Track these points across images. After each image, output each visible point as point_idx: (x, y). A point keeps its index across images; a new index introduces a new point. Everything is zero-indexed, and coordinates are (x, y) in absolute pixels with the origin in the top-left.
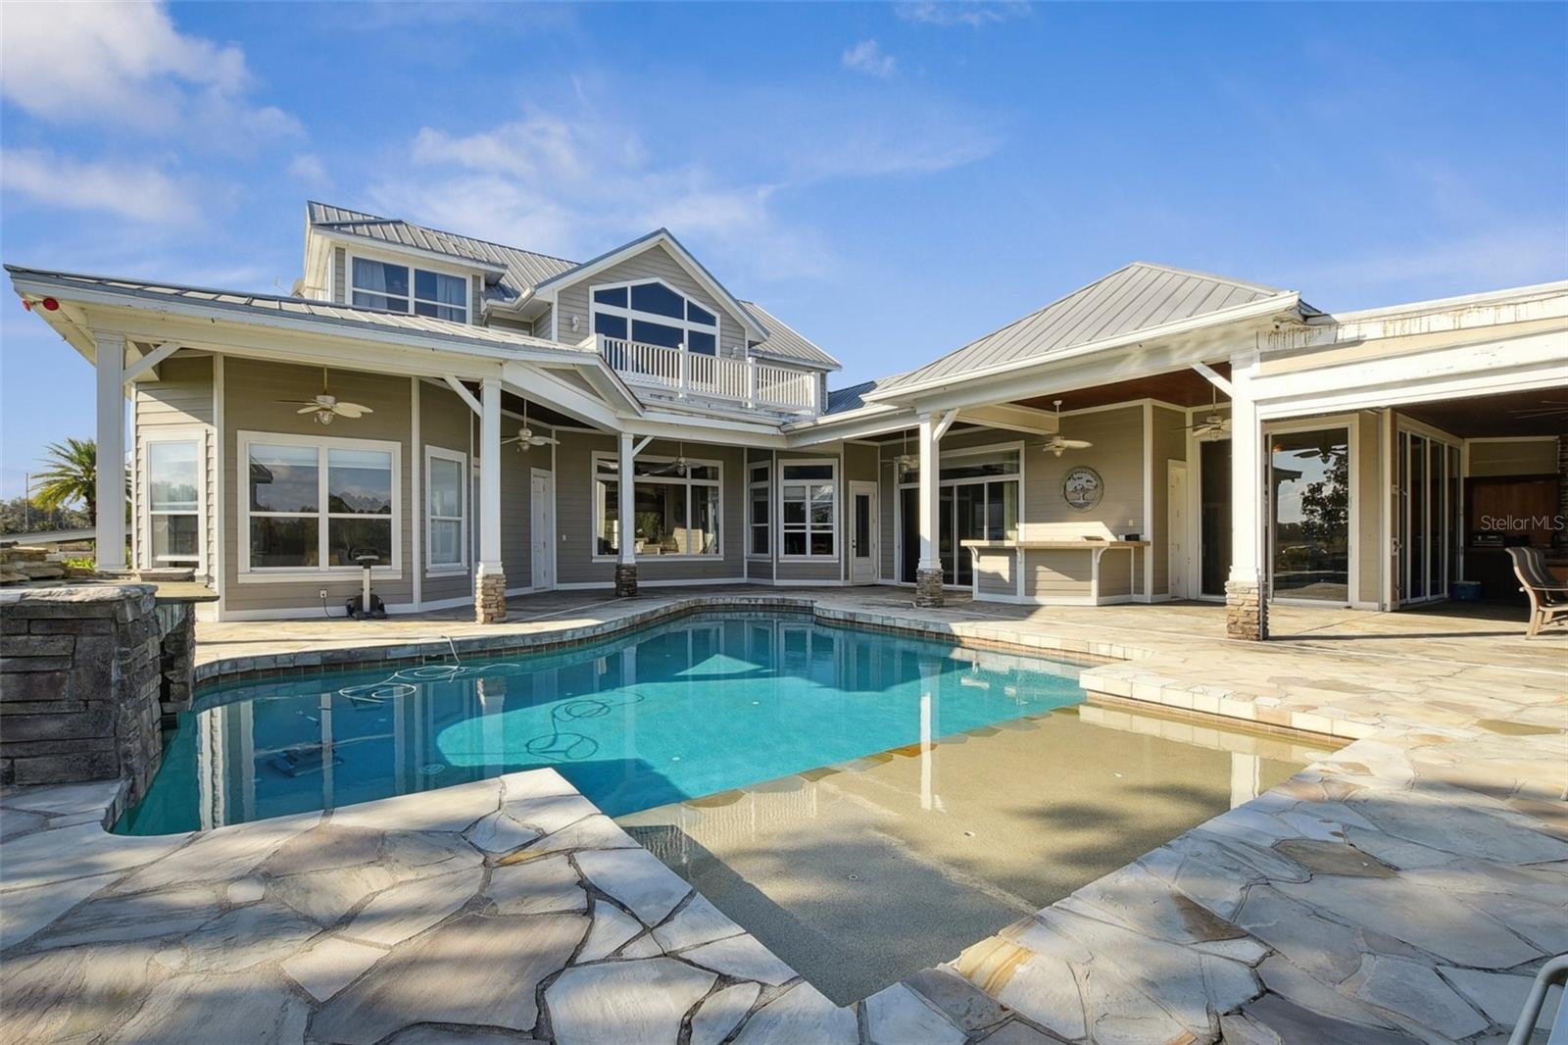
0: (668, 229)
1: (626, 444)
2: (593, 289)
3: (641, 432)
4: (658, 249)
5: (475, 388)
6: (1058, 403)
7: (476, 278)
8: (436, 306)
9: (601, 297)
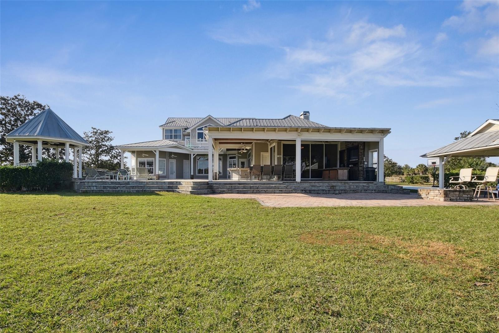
0: (211, 115)
1: (192, 155)
2: (197, 128)
3: (194, 153)
4: (210, 118)
5: (155, 151)
6: (242, 143)
7: (183, 129)
8: (177, 135)
9: (198, 130)
